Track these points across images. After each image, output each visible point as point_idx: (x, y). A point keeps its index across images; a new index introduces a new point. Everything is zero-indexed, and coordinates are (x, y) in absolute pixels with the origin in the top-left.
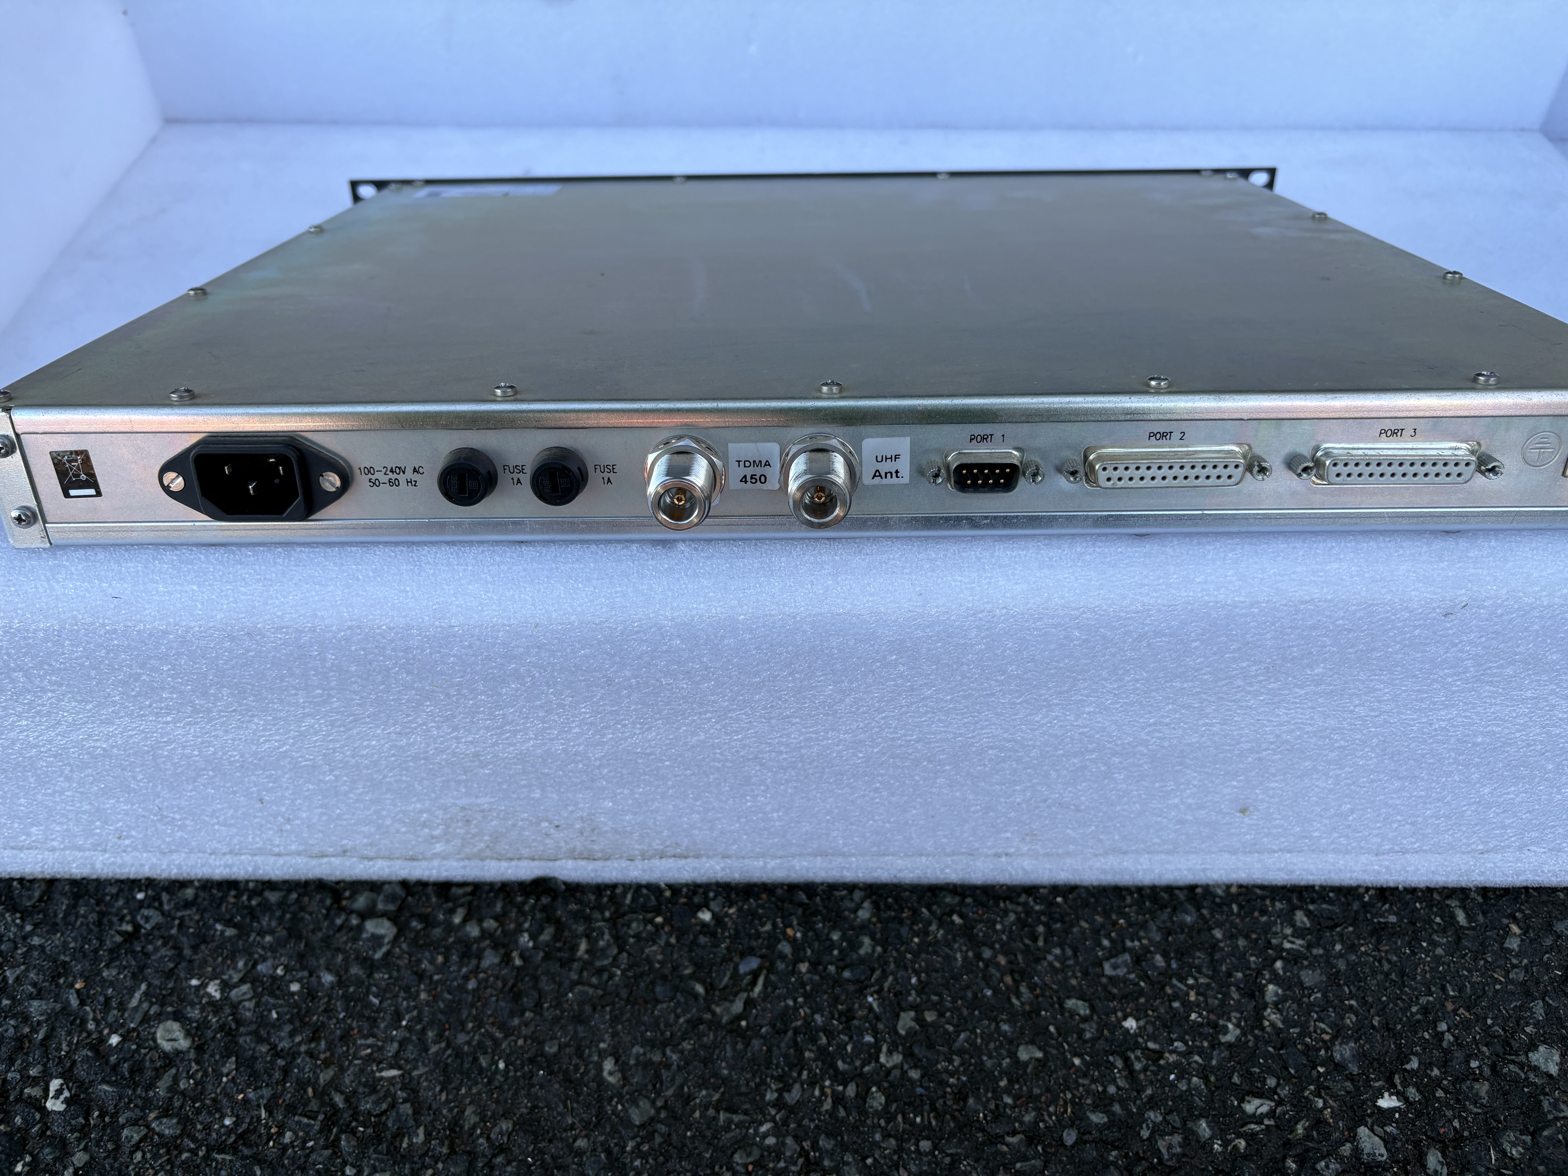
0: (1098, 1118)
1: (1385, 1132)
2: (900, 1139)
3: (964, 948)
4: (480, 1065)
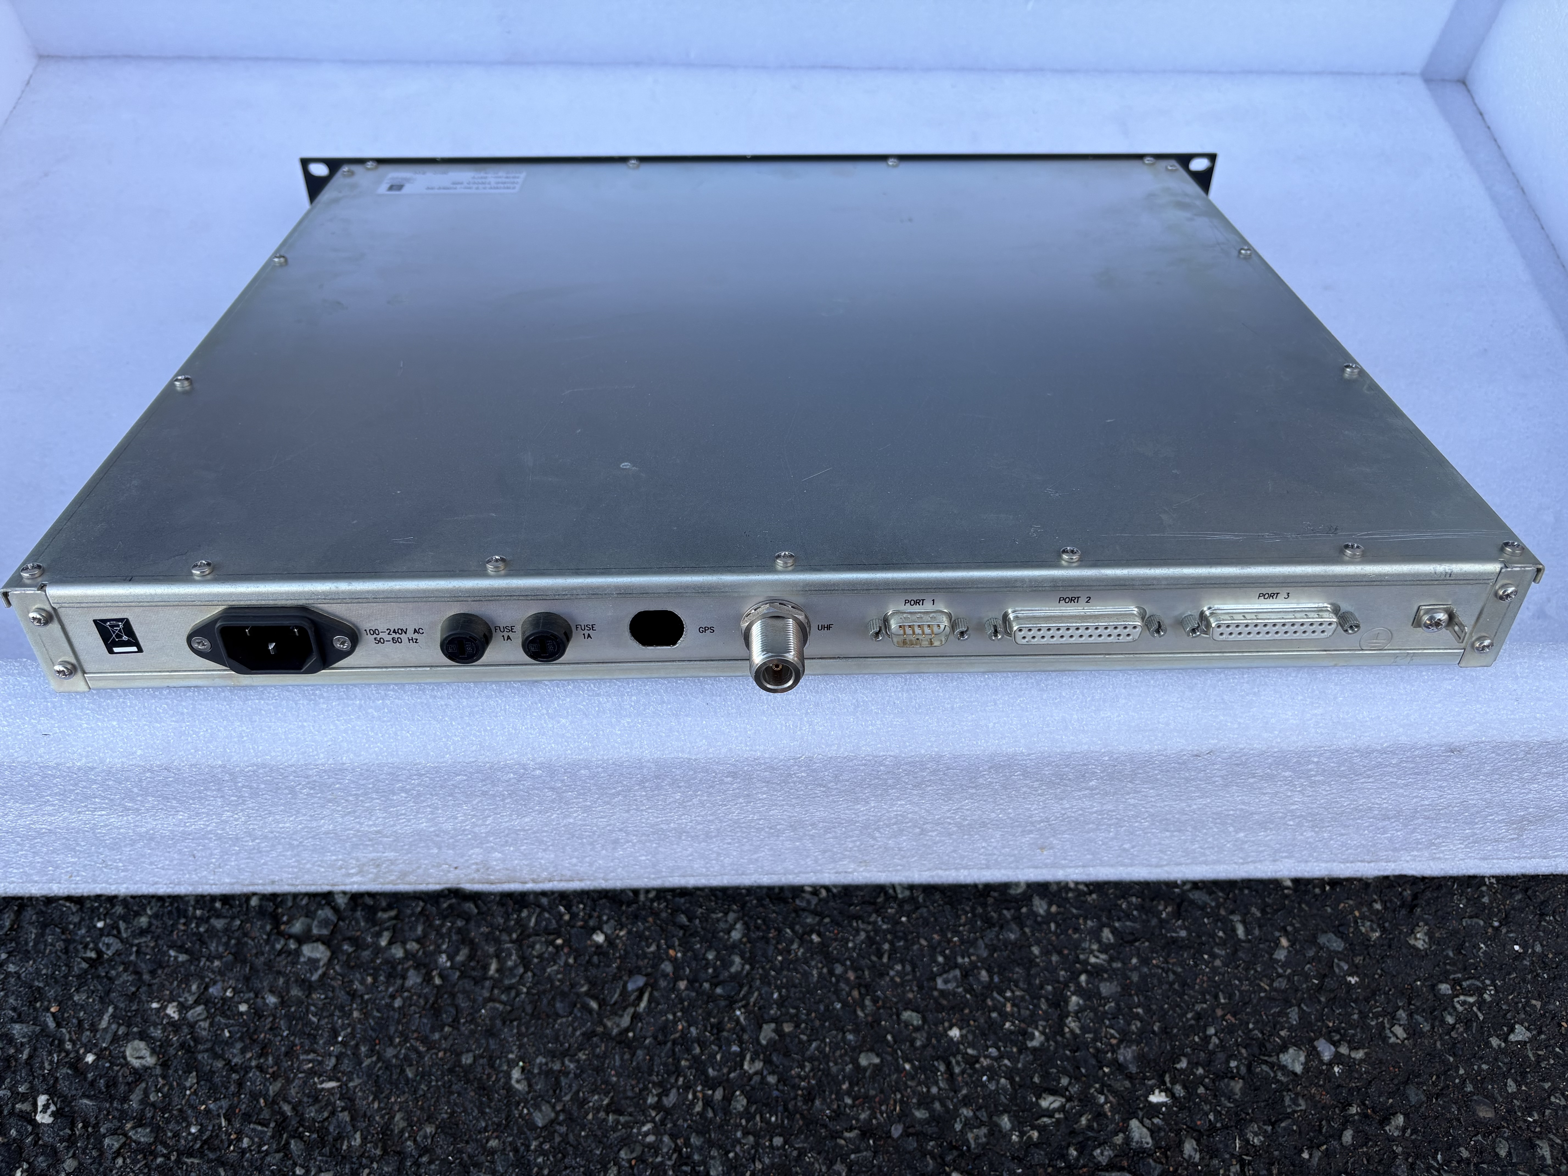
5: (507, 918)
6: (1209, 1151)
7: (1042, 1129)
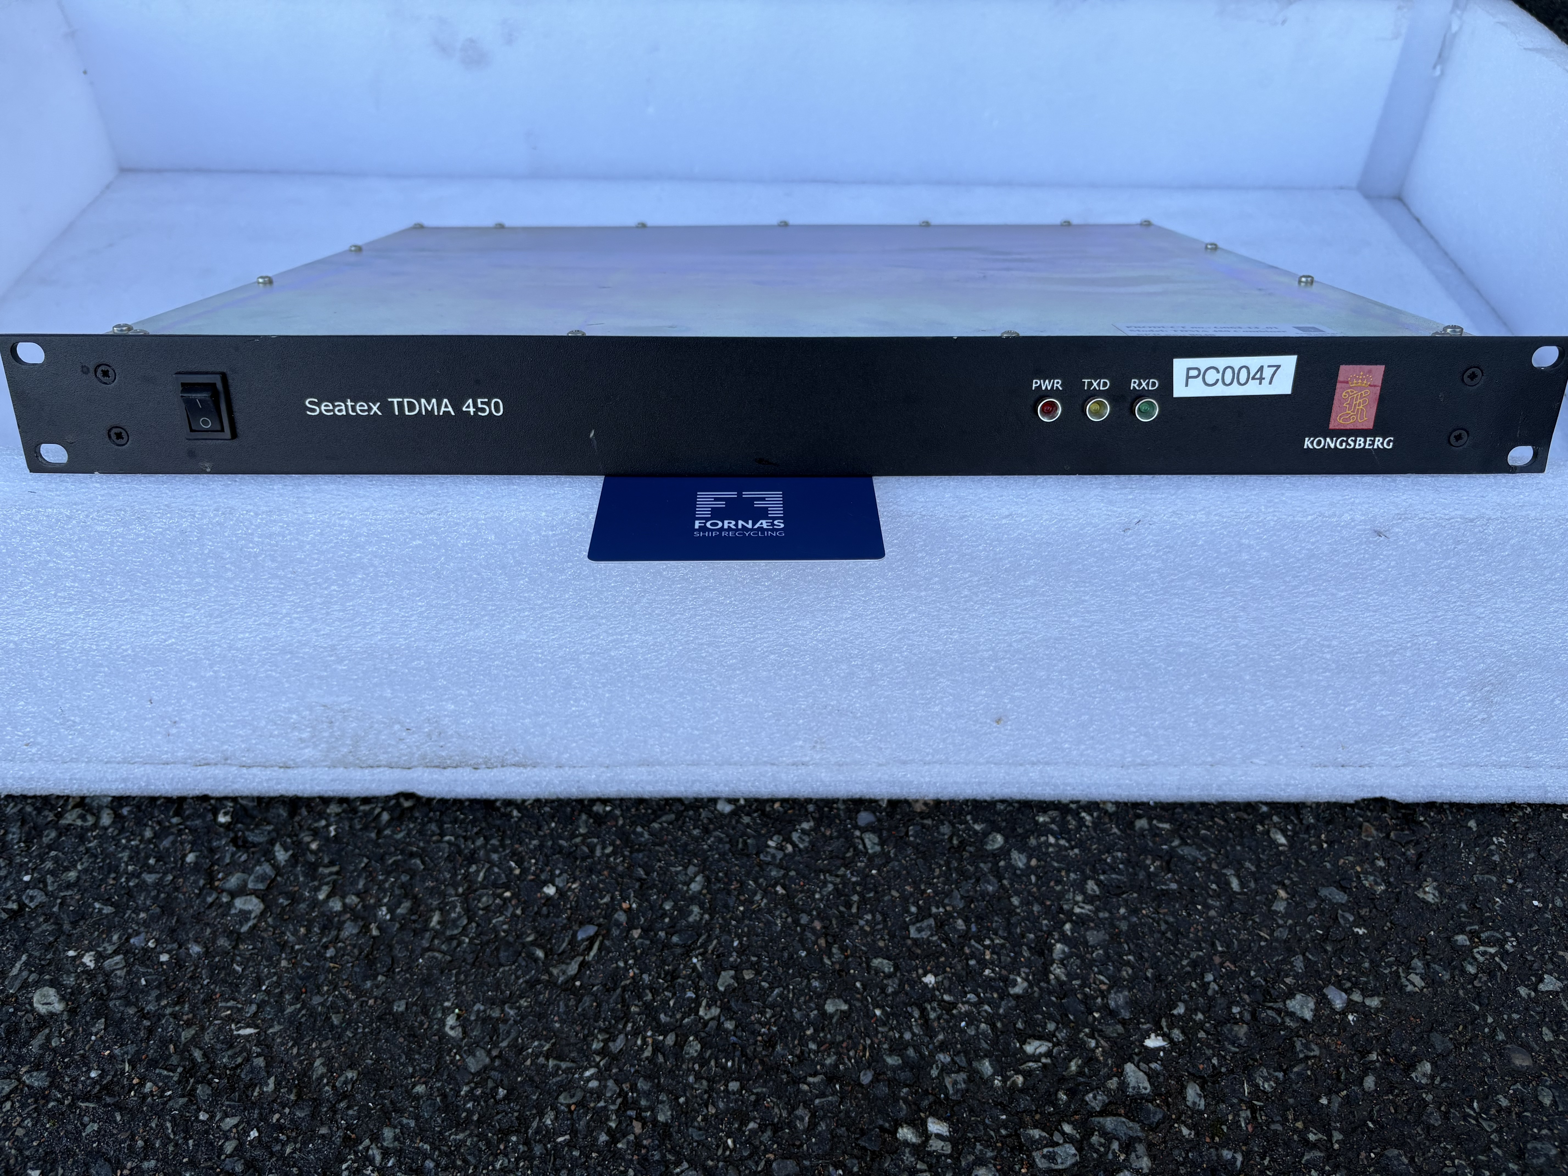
0: (892, 1061)
1: (1150, 1068)
2: (711, 1080)
3: (784, 915)
4: (332, 1023)
6: (1215, 1097)
7: (1027, 1074)
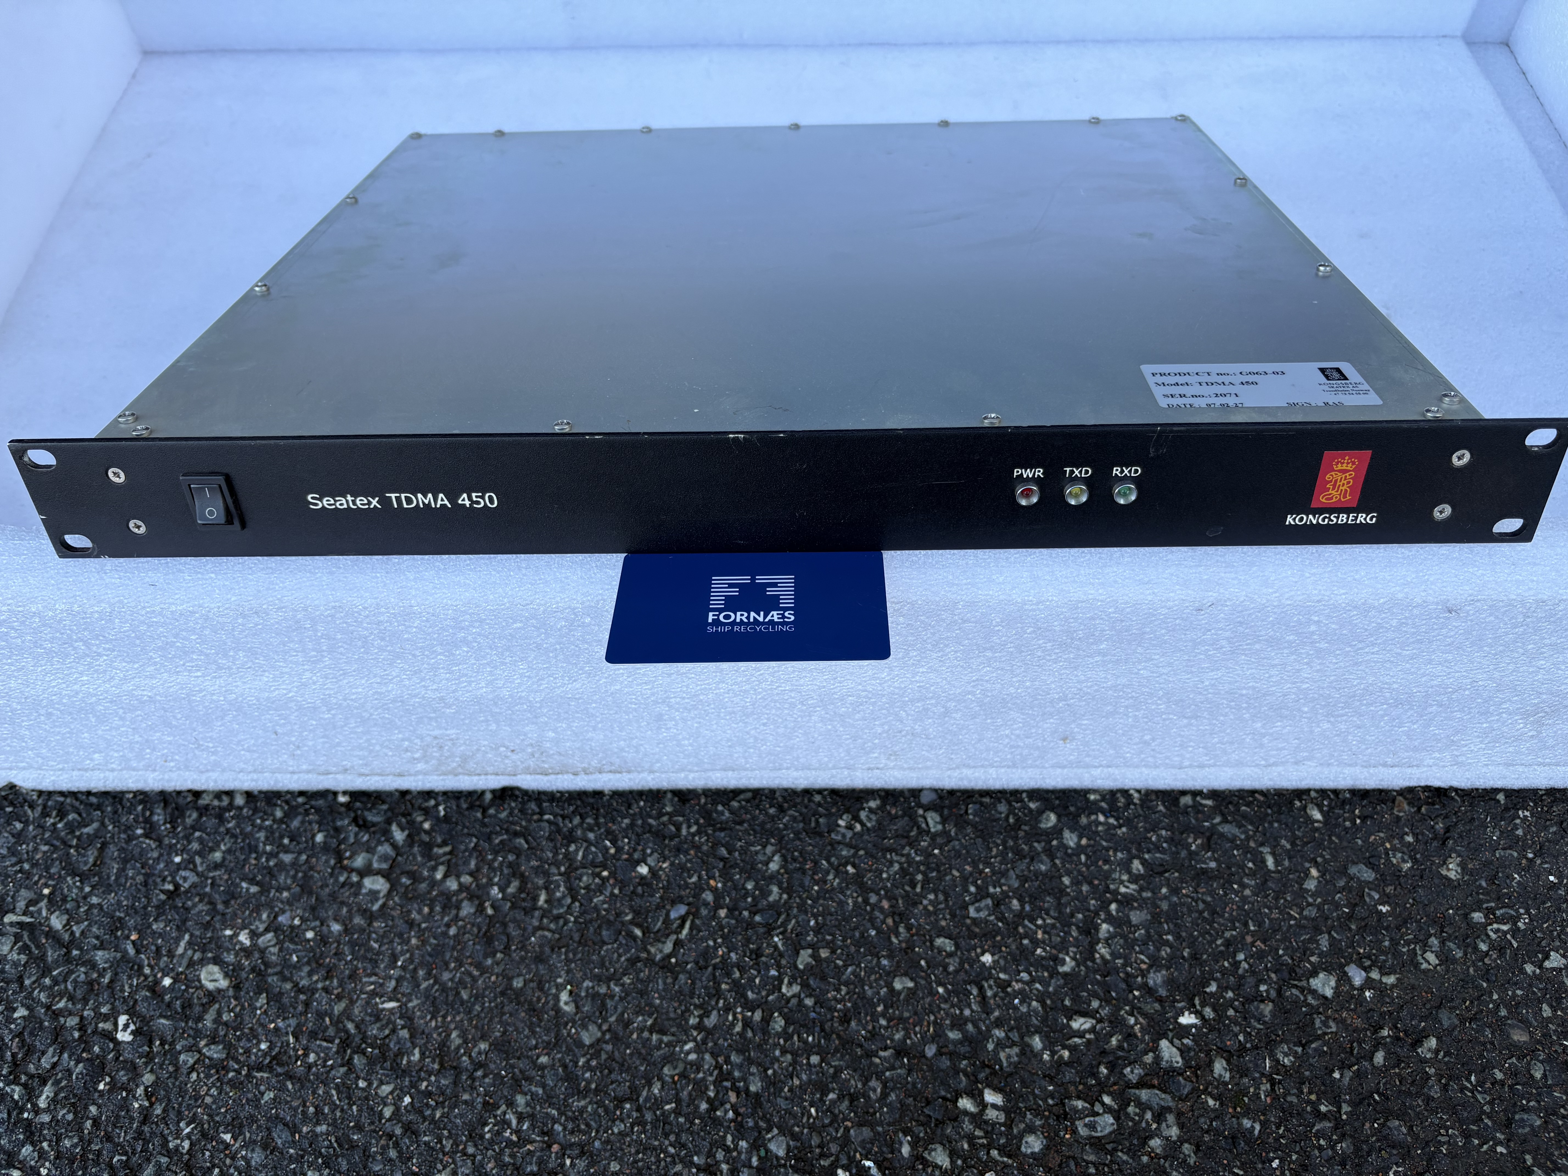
0: (953, 1035)
1: (1183, 1044)
2: (795, 1054)
4: (462, 998)
5: (556, 854)
6: (1239, 1071)
7: (1073, 1049)
